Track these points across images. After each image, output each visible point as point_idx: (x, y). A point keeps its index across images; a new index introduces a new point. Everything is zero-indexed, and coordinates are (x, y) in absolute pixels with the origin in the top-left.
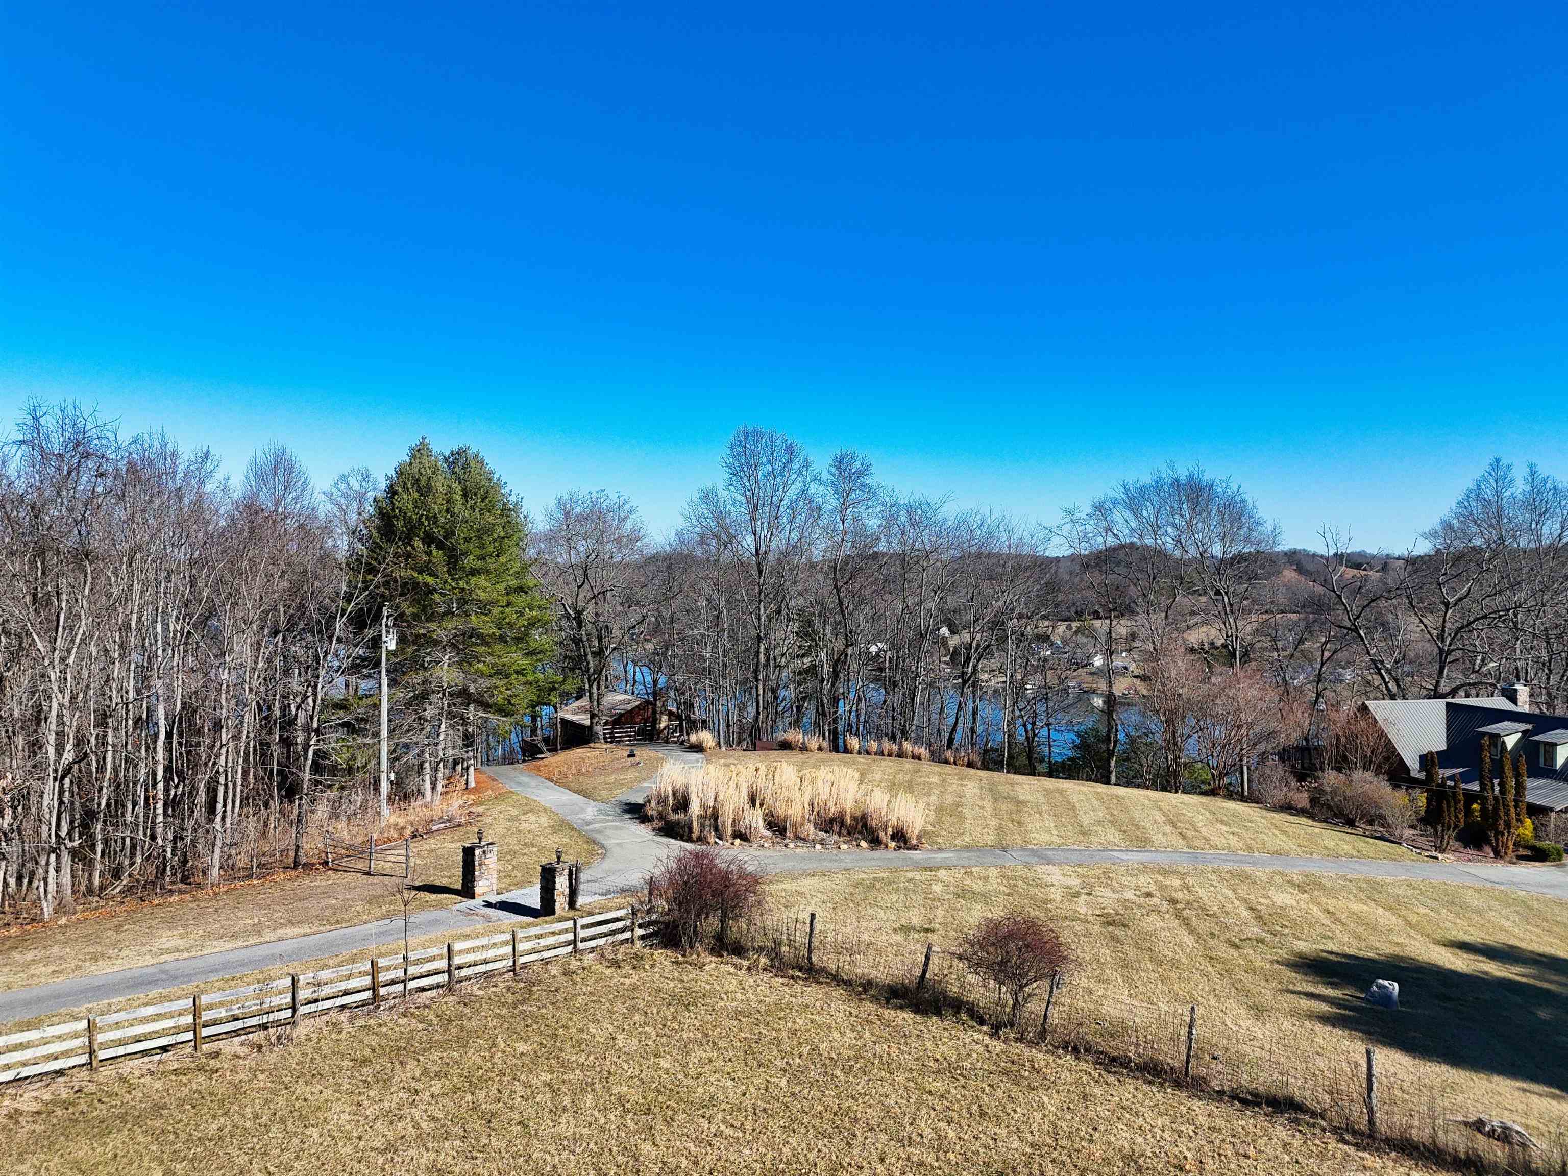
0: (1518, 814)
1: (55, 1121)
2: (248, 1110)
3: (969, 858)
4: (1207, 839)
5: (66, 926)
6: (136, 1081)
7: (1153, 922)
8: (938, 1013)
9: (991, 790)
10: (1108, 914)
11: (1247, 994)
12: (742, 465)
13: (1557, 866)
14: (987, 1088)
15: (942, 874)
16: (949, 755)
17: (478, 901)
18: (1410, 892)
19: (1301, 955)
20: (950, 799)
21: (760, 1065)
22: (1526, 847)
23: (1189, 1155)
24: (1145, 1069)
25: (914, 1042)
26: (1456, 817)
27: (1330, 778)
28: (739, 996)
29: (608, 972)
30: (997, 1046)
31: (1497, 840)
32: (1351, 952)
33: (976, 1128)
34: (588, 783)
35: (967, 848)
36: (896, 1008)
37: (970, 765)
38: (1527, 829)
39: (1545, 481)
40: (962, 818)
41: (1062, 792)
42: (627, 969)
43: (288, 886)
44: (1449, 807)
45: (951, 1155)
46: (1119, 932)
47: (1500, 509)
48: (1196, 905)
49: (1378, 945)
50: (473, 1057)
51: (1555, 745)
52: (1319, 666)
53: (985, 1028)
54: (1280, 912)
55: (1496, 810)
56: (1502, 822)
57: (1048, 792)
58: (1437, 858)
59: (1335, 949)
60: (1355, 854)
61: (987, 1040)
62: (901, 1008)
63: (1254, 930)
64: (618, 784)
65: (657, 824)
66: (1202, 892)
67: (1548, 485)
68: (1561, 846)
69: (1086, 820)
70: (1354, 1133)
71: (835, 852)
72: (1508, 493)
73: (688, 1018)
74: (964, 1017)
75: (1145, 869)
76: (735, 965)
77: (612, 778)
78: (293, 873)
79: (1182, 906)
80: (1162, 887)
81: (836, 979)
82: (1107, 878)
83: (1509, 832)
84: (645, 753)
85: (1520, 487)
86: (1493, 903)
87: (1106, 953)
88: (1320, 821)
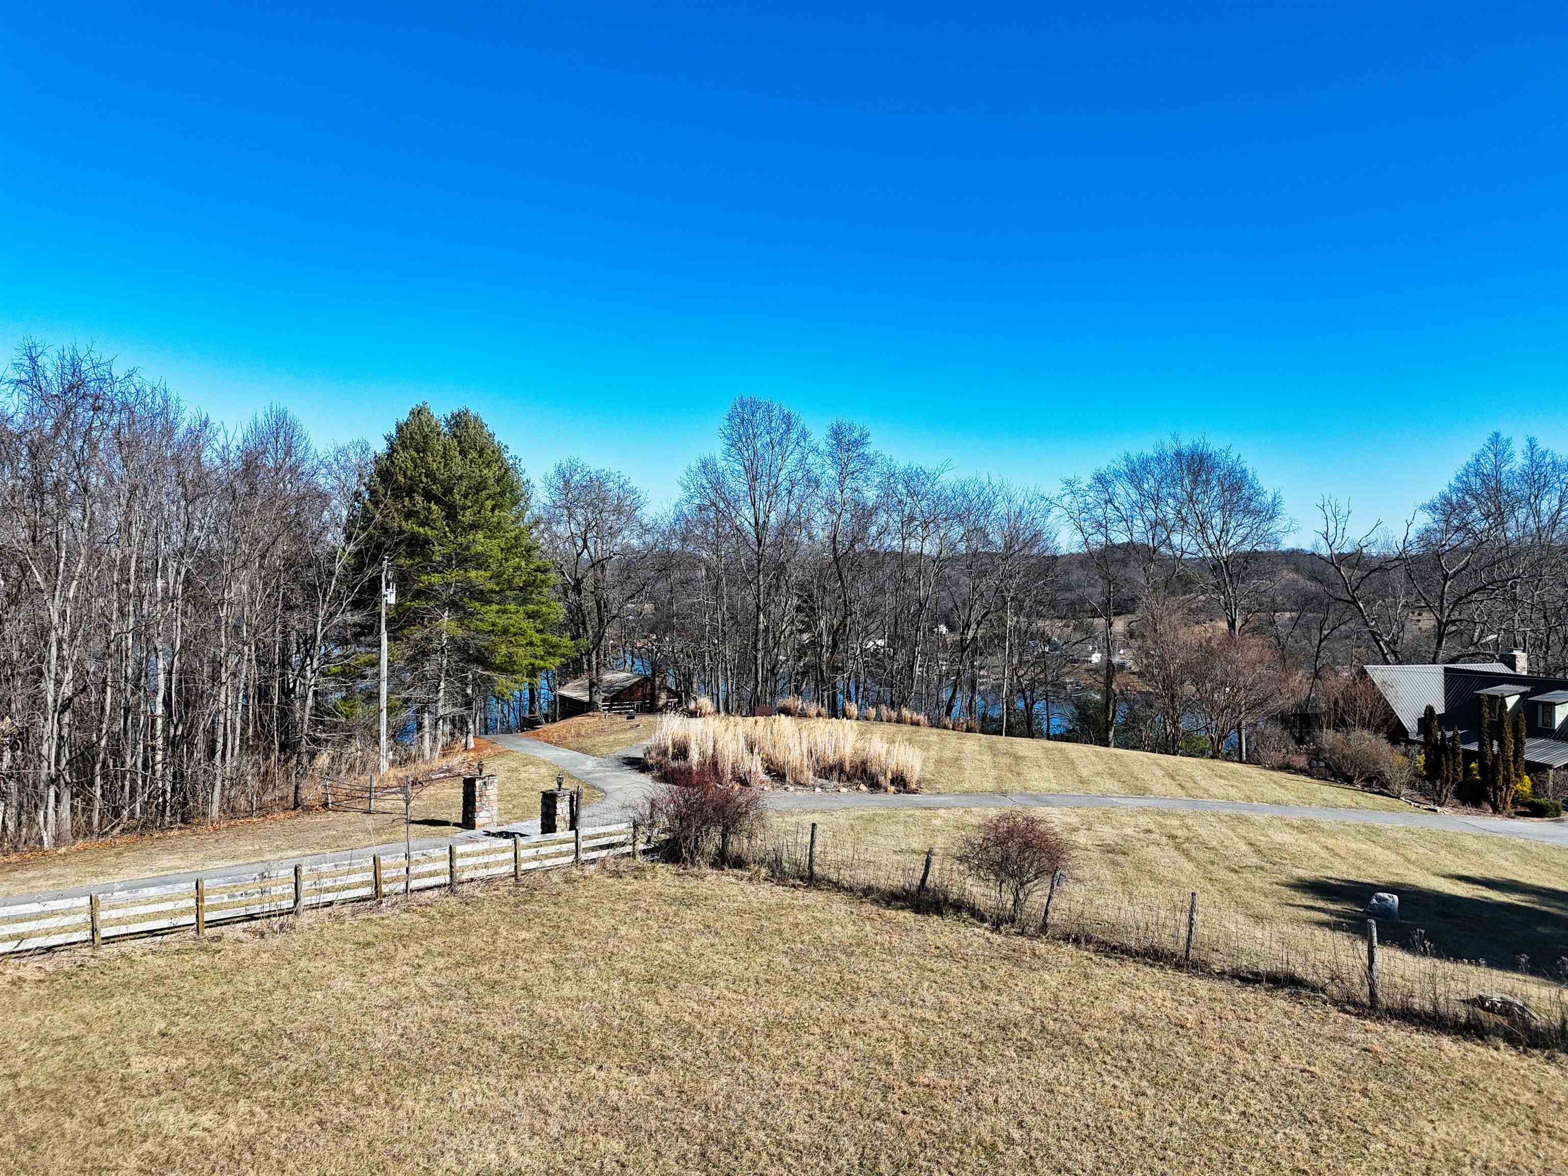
0: (1516, 769)
1: (58, 987)
2: (252, 979)
3: (968, 801)
4: (1206, 790)
5: (65, 855)
6: (138, 959)
7: (1152, 852)
8: (939, 913)
9: (990, 747)
10: (1109, 845)
11: (1247, 905)
12: (740, 436)
13: (1556, 821)
14: (989, 969)
15: (942, 812)
16: (947, 721)
17: (478, 831)
18: (1409, 836)
19: (1300, 879)
20: (948, 754)
21: (762, 949)
22: (1523, 805)
23: (1190, 1016)
24: (1146, 954)
25: (915, 935)
26: (1455, 770)
27: (1328, 737)
28: (740, 898)
29: (610, 881)
30: (997, 939)
31: (1495, 795)
32: (1351, 878)
33: (976, 995)
34: (587, 742)
35: (967, 793)
36: (897, 909)
37: (969, 730)
38: (1525, 785)
39: (1544, 455)
40: (961, 769)
41: (1061, 750)
42: (628, 879)
43: (288, 822)
44: (1447, 760)
45: (953, 1014)
46: (1120, 858)
47: (1499, 482)
48: (1195, 840)
49: (1376, 874)
50: (475, 941)
51: (1554, 704)
52: (1317, 642)
53: (986, 925)
54: (1281, 848)
55: (1495, 766)
56: (1501, 777)
57: (1046, 750)
58: (1435, 811)
59: (1334, 876)
60: (1353, 805)
61: (988, 934)
62: (902, 908)
63: (1255, 860)
64: (617, 742)
65: (656, 773)
66: (1201, 831)
67: (1548, 460)
68: (1559, 802)
69: (1085, 773)
70: (1355, 1004)
71: (834, 794)
72: (1507, 468)
73: (688, 914)
74: (965, 915)
75: (1144, 811)
76: (736, 876)
77: (612, 738)
78: (293, 813)
79: (1181, 840)
80: (1161, 826)
81: (837, 887)
82: (1106, 818)
83: (1508, 788)
84: (643, 720)
85: (1518, 462)
86: (1491, 847)
87: (1105, 873)
88: (1318, 779)
